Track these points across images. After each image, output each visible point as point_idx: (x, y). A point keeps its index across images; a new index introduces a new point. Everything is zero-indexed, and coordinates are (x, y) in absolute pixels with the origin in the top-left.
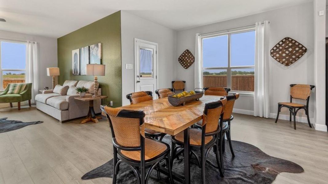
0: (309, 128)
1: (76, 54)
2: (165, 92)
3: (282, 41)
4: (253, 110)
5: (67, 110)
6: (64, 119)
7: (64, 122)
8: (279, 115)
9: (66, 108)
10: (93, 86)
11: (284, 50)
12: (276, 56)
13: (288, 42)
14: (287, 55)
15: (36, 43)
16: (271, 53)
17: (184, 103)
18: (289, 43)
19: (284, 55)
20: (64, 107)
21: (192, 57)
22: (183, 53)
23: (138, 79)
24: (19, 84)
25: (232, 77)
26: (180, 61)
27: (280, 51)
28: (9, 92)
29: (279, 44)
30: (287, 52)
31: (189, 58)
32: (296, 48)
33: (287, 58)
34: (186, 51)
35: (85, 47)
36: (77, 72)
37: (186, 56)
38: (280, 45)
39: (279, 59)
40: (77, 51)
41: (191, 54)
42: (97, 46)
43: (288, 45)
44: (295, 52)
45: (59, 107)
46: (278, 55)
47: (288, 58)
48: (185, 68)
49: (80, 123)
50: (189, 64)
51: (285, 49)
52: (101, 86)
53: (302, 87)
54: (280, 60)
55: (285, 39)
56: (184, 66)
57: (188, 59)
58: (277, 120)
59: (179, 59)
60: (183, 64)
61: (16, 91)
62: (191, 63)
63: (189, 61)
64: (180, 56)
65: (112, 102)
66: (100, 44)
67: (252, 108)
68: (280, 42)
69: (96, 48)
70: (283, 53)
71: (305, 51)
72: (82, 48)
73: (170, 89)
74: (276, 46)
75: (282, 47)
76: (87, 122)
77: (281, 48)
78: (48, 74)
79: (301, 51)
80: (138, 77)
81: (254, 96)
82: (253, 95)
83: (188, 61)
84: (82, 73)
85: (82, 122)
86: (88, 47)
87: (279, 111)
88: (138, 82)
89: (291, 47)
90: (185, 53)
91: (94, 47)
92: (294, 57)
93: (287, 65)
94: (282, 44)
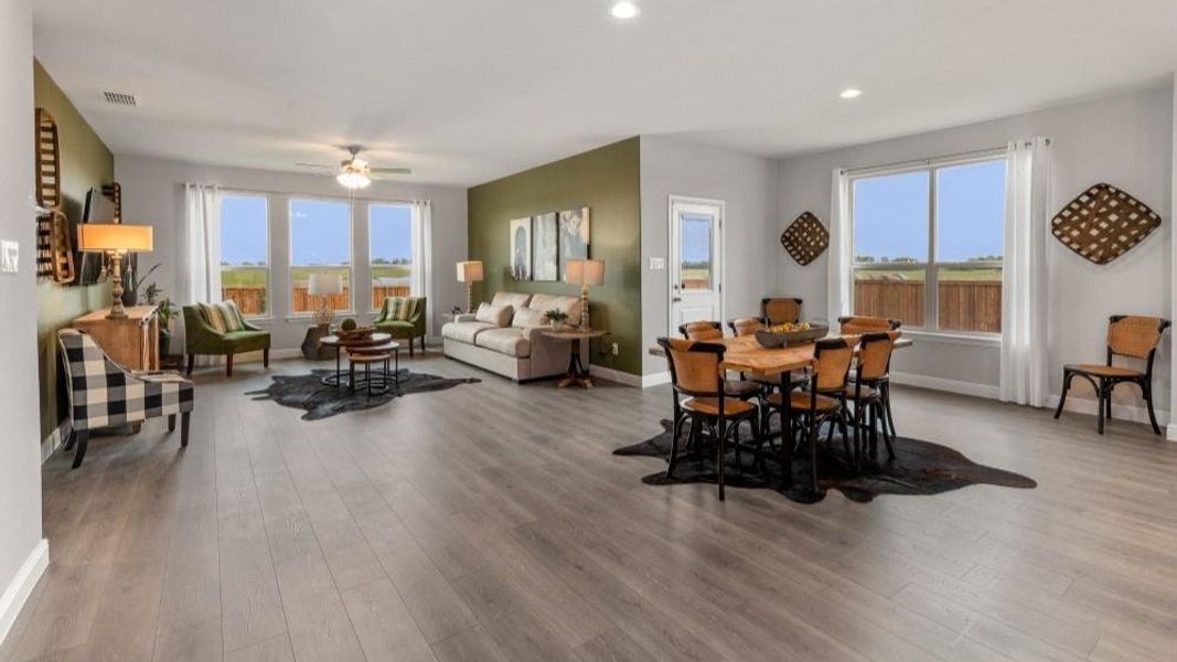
0: (1153, 435)
1: (520, 230)
2: (748, 324)
3: (1087, 193)
4: (999, 385)
5: (528, 357)
6: (523, 377)
7: (522, 382)
8: (1067, 398)
9: (525, 354)
10: (574, 307)
11: (1096, 220)
12: (1070, 236)
13: (1106, 197)
14: (1103, 232)
15: (429, 202)
16: (1055, 227)
17: (785, 344)
18: (1108, 200)
19: (1094, 232)
20: (523, 353)
21: (822, 234)
22: (796, 221)
23: (674, 293)
24: (392, 299)
25: (940, 286)
26: (787, 243)
27: (1082, 222)
28: (390, 316)
29: (1077, 201)
30: (1104, 225)
31: (812, 234)
32: (1130, 213)
33: (1103, 240)
34: (805, 216)
35: (547, 216)
36: (524, 273)
37: (804, 229)
38: (1083, 206)
39: (1078, 243)
40: (525, 223)
41: (819, 225)
42: (580, 215)
43: (1106, 204)
44: (1127, 227)
45: (513, 351)
46: (1075, 233)
47: (1106, 242)
48: (802, 262)
49: (556, 386)
50: (812, 253)
51: (1098, 215)
52: (592, 308)
53: (1142, 322)
54: (1081, 246)
55: (1099, 187)
56: (798, 257)
57: (809, 239)
58: (1058, 413)
59: (784, 236)
60: (794, 253)
61: (402, 315)
62: (819, 250)
63: (812, 244)
64: (788, 231)
65: (615, 346)
66: (585, 211)
67: (995, 381)
68: (1081, 195)
69: (575, 218)
70: (1092, 226)
71: (1157, 222)
72: (539, 218)
73: (758, 319)
74: (1069, 207)
75: (1089, 209)
76: (568, 386)
77: (1085, 212)
78: (461, 277)
79: (1144, 222)
80: (676, 287)
81: (1002, 346)
82: (999, 343)
83: (809, 244)
84: (539, 276)
85: (561, 385)
86: (554, 214)
87: (1067, 386)
88: (676, 300)
89: (1115, 210)
90: (800, 220)
91: (571, 217)
92: (1123, 238)
93: (1103, 261)
94: (1089, 202)
